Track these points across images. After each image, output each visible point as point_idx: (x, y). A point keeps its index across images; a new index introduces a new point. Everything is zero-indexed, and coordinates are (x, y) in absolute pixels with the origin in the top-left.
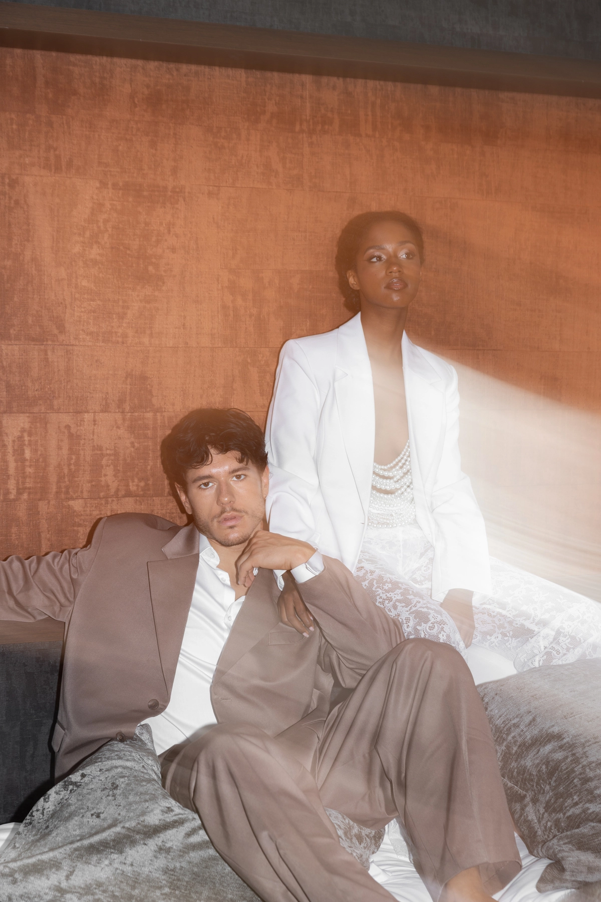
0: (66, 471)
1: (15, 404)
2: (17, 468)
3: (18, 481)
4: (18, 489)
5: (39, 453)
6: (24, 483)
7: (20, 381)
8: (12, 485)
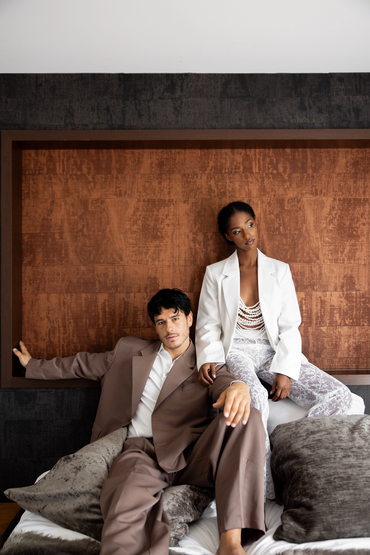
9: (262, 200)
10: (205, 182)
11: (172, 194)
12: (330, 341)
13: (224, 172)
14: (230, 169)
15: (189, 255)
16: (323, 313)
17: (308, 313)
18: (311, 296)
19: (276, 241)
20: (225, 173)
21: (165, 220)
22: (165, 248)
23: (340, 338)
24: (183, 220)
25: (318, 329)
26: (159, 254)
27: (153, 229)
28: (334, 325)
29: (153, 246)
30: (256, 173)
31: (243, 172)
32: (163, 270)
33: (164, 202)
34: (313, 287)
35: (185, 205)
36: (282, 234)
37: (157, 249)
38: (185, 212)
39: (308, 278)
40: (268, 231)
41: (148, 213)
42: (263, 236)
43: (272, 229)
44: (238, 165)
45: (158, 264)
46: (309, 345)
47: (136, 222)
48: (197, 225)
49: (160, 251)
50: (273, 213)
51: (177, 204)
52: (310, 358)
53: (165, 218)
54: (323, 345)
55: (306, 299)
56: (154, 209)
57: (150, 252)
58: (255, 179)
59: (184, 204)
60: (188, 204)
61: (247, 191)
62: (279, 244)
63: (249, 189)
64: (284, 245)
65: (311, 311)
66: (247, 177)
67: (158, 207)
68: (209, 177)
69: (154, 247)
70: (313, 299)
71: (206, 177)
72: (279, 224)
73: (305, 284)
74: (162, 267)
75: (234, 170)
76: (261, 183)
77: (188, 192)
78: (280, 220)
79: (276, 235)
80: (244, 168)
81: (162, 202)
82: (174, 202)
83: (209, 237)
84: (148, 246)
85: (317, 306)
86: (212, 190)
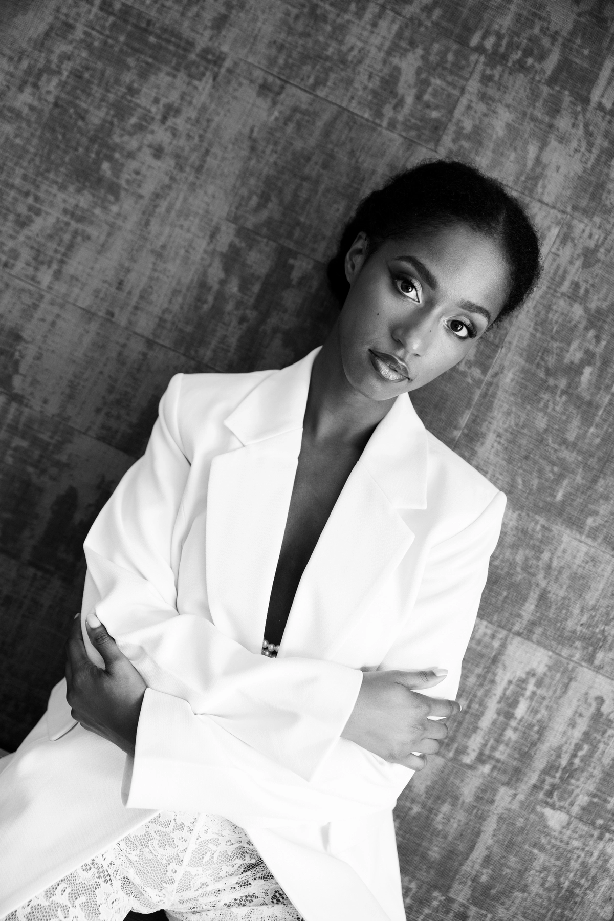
0: (564, 762)
1: (539, 630)
2: (494, 723)
3: (487, 742)
4: (481, 754)
5: (539, 716)
6: (494, 749)
7: (564, 598)
8: (475, 743)
9: (570, 227)
10: (379, 48)
11: (231, 33)
12: (554, 869)
13: (475, 41)
14: (504, 42)
15: (186, 308)
16: (582, 760)
17: (525, 735)
18: (571, 679)
19: (540, 414)
20: (480, 49)
21: (155, 126)
22: (103, 238)
23: (594, 877)
24: (224, 159)
25: (533, 810)
26: (71, 247)
27: (93, 140)
28: (600, 822)
29: (62, 206)
30: (600, 107)
31: (551, 82)
32: (58, 316)
33: (185, 50)
34: (594, 652)
35: (260, 101)
36: (579, 397)
37: (74, 225)
38: (246, 131)
39: (594, 608)
40: (530, 359)
41: (100, 65)
42: (502, 368)
43: (551, 360)
44: (546, 42)
45: (50, 288)
46: (472, 848)
47: (39, 76)
48: (270, 205)
49: (79, 238)
50: (584, 300)
51: (229, 82)
52: (451, 895)
53: (159, 117)
54: (521, 873)
55: (547, 681)
56: (131, 61)
57: (39, 224)
58: (581, 131)
59: (259, 94)
60: (274, 103)
61: (530, 164)
62: (546, 430)
63: (538, 161)
64: (564, 442)
65: (541, 732)
66: (554, 109)
67: (150, 60)
68: (407, 33)
69: (65, 211)
70: (570, 692)
71: (395, 27)
72: (587, 352)
73: (570, 624)
74: (62, 306)
75: (517, 56)
76: (598, 160)
77: (295, 54)
78: (598, 338)
79: (553, 390)
80: (564, 65)
81: (178, 46)
82: (223, 70)
83: (295, 275)
84: (41, 195)
85: (573, 724)
86: (394, 94)
